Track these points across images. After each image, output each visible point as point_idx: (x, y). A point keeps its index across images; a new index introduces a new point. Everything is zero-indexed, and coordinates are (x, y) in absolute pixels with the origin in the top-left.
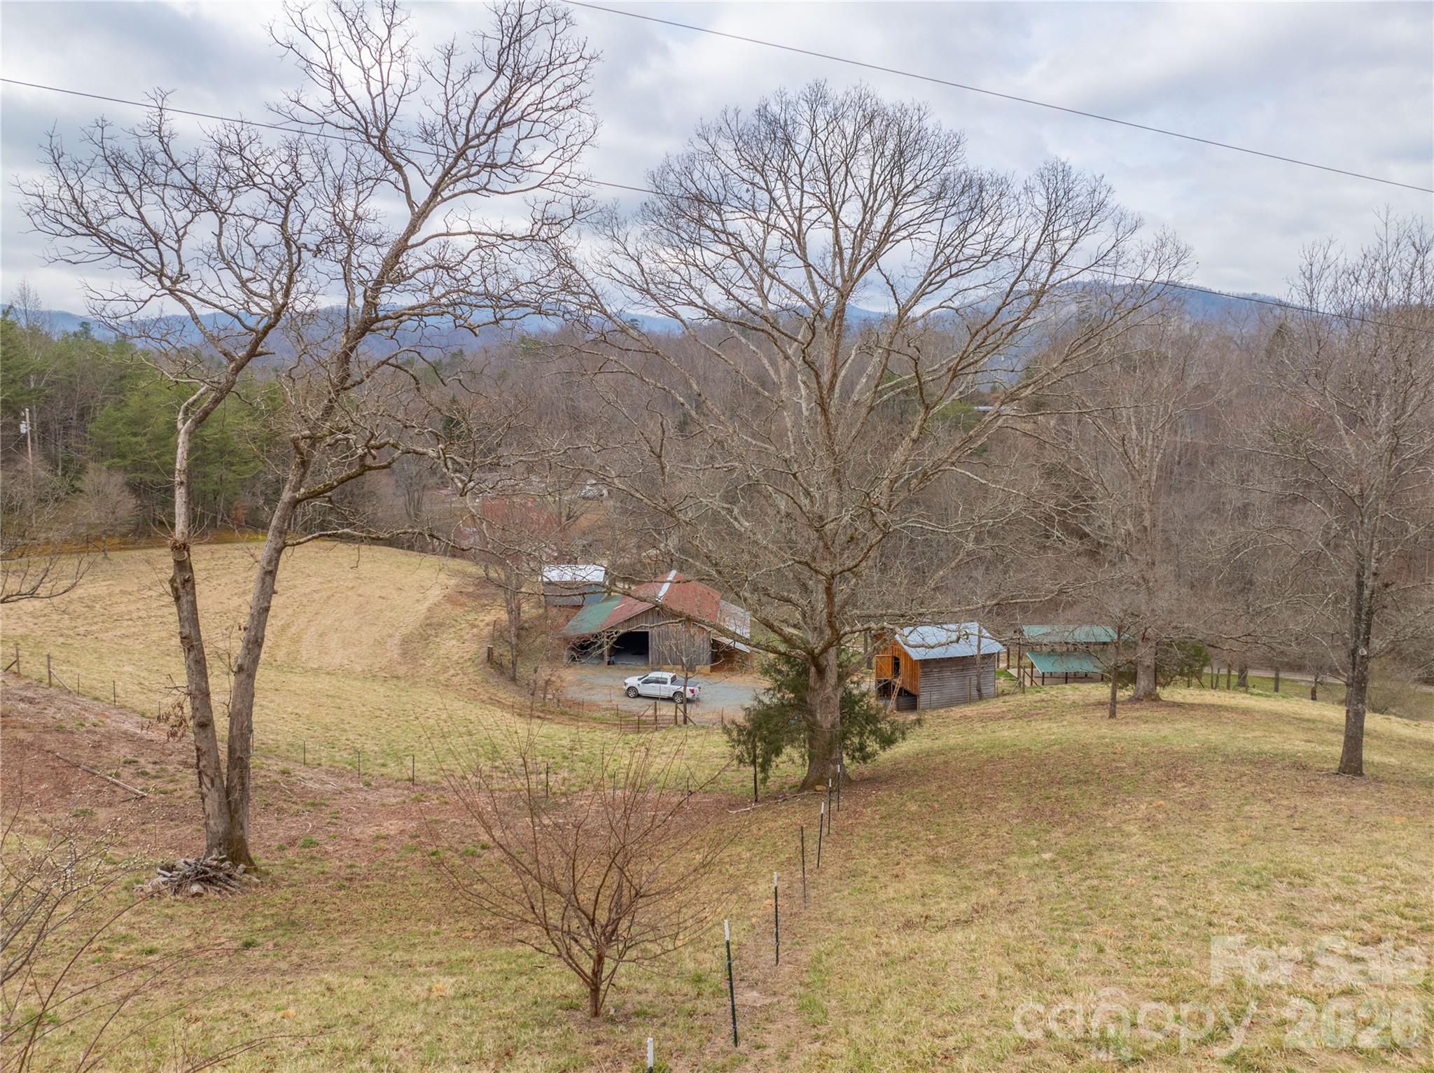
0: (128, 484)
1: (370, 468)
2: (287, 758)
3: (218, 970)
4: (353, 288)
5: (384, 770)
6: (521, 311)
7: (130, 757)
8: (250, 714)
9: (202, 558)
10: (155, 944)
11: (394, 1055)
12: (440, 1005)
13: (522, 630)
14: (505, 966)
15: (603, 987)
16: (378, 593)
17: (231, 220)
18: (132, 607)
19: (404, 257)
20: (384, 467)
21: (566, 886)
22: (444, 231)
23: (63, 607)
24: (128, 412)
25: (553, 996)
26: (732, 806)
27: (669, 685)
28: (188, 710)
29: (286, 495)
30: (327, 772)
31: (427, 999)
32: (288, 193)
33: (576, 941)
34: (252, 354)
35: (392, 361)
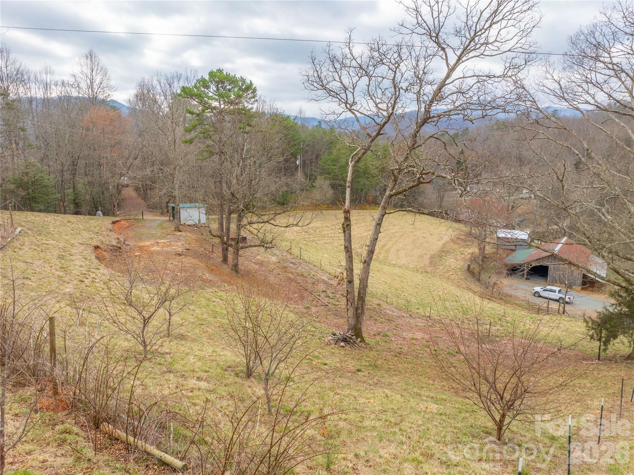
0: (330, 185)
1: (422, 183)
2: (380, 299)
3: (347, 377)
4: (420, 104)
5: (418, 311)
6: (496, 111)
7: (324, 289)
8: (367, 280)
9: (355, 215)
10: (327, 362)
11: (409, 430)
12: (430, 415)
13: (485, 258)
14: (460, 406)
15: (504, 428)
16: (422, 235)
17: (374, 79)
18: (329, 233)
19: (443, 89)
20: (428, 183)
21: (491, 379)
22: (462, 76)
23: (306, 230)
24: (332, 157)
25: (480, 426)
26: (584, 359)
27: (557, 293)
28: (345, 275)
29: (388, 193)
30: (395, 307)
31: (425, 411)
32: (396, 65)
33: (493, 405)
34: (378, 134)
35: (435, 136)
